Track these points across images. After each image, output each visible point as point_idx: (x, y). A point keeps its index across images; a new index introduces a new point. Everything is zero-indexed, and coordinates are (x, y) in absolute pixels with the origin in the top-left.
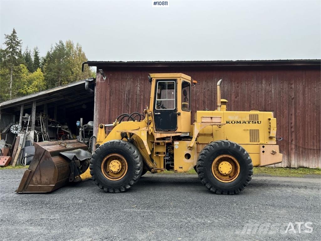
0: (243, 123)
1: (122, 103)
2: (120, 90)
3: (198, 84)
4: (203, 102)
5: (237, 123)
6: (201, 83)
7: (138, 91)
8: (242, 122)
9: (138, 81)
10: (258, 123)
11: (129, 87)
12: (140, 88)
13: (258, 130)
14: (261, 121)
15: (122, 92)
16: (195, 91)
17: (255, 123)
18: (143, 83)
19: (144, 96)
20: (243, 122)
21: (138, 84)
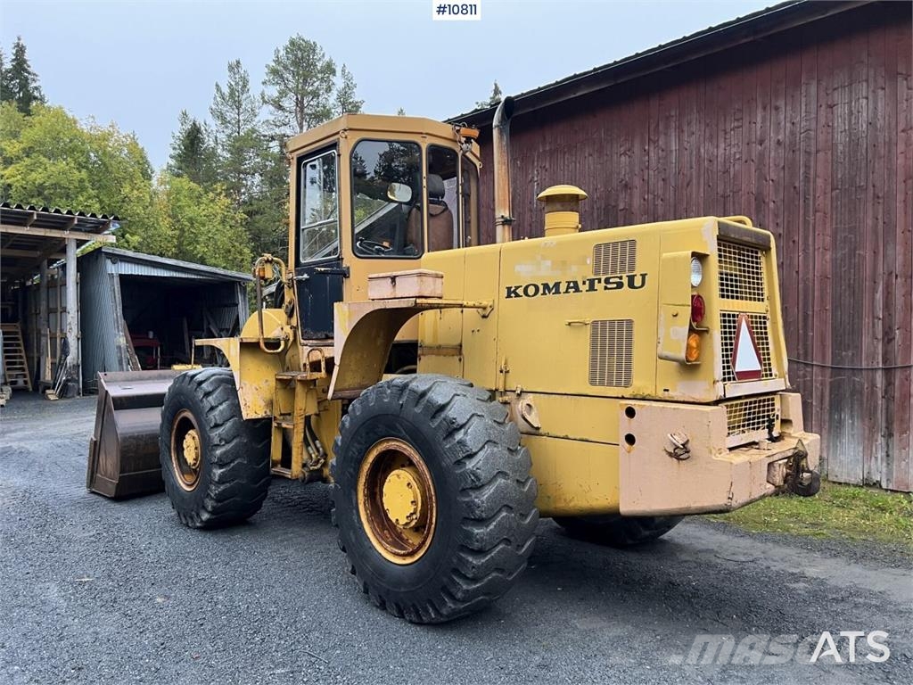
0: (567, 292)
3: (735, 124)
5: (544, 294)
8: (563, 288)
10: (631, 285)
13: (630, 322)
14: (644, 276)
16: (721, 158)
17: (620, 285)
20: (568, 287)
21: (536, 173)
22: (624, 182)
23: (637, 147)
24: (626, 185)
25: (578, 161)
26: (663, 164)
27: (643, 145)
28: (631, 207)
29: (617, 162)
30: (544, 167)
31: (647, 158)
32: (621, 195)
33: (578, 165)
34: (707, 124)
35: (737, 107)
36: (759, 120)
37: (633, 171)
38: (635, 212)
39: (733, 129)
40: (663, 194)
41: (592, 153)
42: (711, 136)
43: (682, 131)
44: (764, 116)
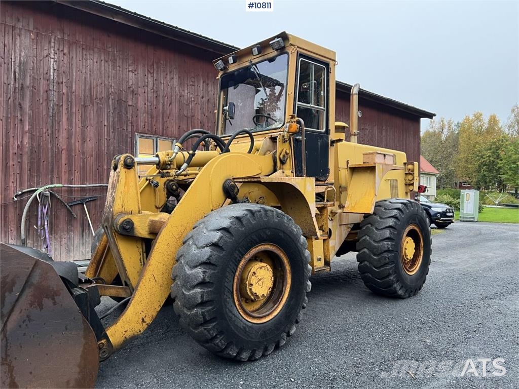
3: (192, 83)
4: (200, 123)
6: (196, 84)
7: (52, 71)
9: (50, 42)
11: (23, 55)
12: (58, 62)
13: (397, 180)
16: (186, 97)
18: (66, 51)
19: (69, 87)
21: (53, 51)
22: (132, 89)
23: (140, 71)
24: (133, 91)
25: (95, 61)
26: (156, 87)
27: (145, 72)
28: (137, 106)
29: (126, 75)
30: (62, 51)
31: (146, 80)
32: (130, 96)
33: (95, 63)
34: (179, 77)
35: (192, 75)
36: (201, 86)
37: (138, 84)
38: (139, 109)
39: (191, 85)
40: (156, 105)
41: (107, 60)
42: (181, 84)
43: (167, 74)
44: (203, 86)
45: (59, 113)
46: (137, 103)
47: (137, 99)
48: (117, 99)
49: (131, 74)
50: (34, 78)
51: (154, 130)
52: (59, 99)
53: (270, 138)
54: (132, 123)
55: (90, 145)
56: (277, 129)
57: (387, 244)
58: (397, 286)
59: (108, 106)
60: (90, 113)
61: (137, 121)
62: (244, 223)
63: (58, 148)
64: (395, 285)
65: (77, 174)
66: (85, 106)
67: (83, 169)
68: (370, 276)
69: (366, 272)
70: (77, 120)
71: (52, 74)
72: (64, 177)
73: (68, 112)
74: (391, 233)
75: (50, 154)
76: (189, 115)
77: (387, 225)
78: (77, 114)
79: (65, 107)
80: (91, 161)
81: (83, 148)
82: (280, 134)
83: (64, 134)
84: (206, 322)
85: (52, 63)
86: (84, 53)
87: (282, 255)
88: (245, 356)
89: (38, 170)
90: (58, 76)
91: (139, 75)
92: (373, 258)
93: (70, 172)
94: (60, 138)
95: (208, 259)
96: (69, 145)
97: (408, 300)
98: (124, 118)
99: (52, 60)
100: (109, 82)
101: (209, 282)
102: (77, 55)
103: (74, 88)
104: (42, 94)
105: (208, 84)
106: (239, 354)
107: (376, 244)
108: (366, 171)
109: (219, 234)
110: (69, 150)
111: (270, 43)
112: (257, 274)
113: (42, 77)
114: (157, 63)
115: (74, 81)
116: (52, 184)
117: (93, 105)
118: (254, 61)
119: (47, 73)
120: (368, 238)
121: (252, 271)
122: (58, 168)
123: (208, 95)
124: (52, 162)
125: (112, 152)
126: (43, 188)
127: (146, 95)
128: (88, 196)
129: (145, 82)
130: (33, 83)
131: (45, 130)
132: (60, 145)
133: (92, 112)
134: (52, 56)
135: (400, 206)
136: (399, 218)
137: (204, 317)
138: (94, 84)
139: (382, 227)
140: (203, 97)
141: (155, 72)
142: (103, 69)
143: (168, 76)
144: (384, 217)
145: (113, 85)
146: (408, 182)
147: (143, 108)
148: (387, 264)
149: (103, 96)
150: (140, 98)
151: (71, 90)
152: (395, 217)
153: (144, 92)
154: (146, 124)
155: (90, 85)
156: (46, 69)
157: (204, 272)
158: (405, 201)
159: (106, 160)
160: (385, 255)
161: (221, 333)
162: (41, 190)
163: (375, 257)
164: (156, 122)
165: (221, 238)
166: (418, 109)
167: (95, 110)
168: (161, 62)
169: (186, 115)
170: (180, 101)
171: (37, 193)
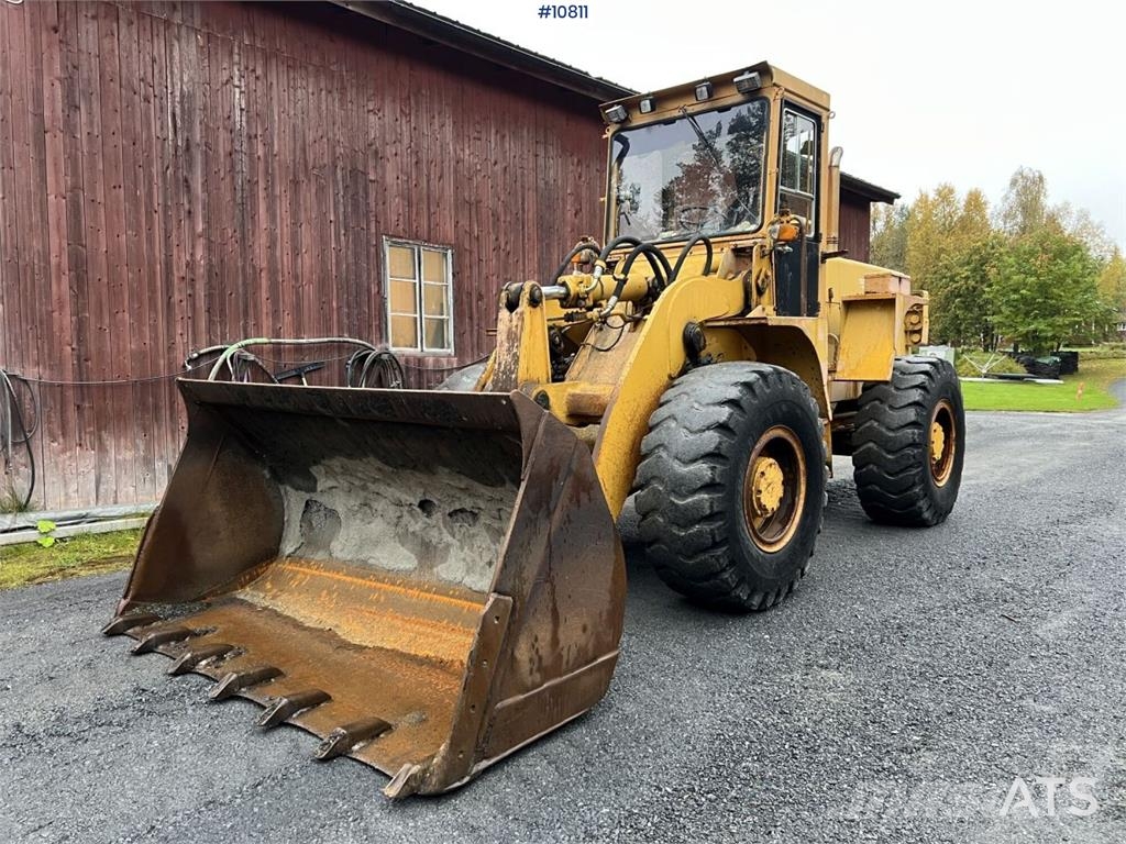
1: (150, 164)
2: (136, 82)
3: (476, 134)
4: (493, 215)
6: (484, 136)
7: (238, 112)
9: (231, 53)
11: (185, 79)
12: (247, 93)
15: (147, 100)
18: (259, 72)
19: (268, 145)
21: (237, 73)
23: (387, 110)
24: (376, 152)
25: (310, 91)
26: (416, 144)
27: (395, 113)
28: (384, 181)
29: (363, 118)
30: (254, 71)
31: (399, 131)
32: (371, 163)
33: (311, 96)
34: (454, 123)
35: (477, 118)
36: (492, 141)
37: (384, 137)
38: (388, 188)
39: (474, 138)
40: (417, 179)
41: (329, 88)
42: (458, 137)
43: (434, 117)
44: (496, 140)
45: (253, 196)
46: (383, 177)
47: (383, 167)
48: (349, 168)
49: (372, 118)
50: (207, 126)
51: (414, 230)
52: (253, 168)
53: (733, 250)
54: (376, 216)
55: (307, 261)
56: (747, 233)
57: (911, 433)
58: (923, 504)
59: (335, 182)
60: (305, 197)
61: (385, 214)
62: (757, 391)
63: (254, 267)
64: (921, 503)
65: (288, 319)
66: (296, 183)
67: (298, 309)
68: (877, 488)
69: (871, 483)
70: (283, 211)
71: (238, 119)
72: (266, 323)
73: (268, 195)
74: (917, 414)
75: (240, 278)
76: (473, 198)
77: (910, 401)
78: (283, 198)
79: (262, 185)
80: (310, 291)
81: (296, 264)
82: (755, 243)
83: (263, 240)
84: (715, 545)
85: (237, 96)
86: (292, 75)
87: (795, 445)
88: (756, 601)
89: (222, 311)
90: (247, 122)
91: (386, 119)
92: (885, 458)
93: (275, 314)
94: (256, 246)
95: (716, 448)
96: (272, 259)
97: (937, 528)
98: (362, 208)
99: (237, 90)
100: (335, 135)
101: (719, 484)
102: (278, 78)
103: (276, 148)
104: (222, 160)
105: (504, 137)
106: (750, 596)
107: (891, 434)
108: (875, 308)
109: (726, 410)
110: (273, 272)
111: (736, 80)
112: (767, 476)
113: (220, 124)
114: (416, 95)
115: (276, 132)
116: (246, 338)
117: (309, 180)
118: (690, 110)
119: (229, 117)
120: (876, 424)
121: (760, 470)
122: (255, 306)
123: (505, 158)
124: (245, 294)
125: (344, 275)
126: (235, 346)
127: (398, 158)
128: (307, 361)
129: (396, 132)
130: (207, 136)
131: (230, 231)
132: (257, 262)
133: (308, 195)
134: (237, 83)
135: (927, 367)
136: (929, 387)
137: (713, 538)
138: (310, 138)
139: (902, 404)
140: (496, 163)
141: (413, 112)
142: (324, 108)
143: (436, 120)
144: (903, 387)
145: (342, 140)
146: (911, 328)
147: (395, 187)
148: (911, 466)
149: (326, 161)
150: (389, 166)
151: (272, 151)
152: (921, 386)
153: (396, 154)
154: (401, 217)
155: (304, 141)
156: (227, 109)
157: (713, 469)
158: (934, 360)
159: (335, 291)
160: (908, 451)
161: (732, 563)
162: (232, 350)
163: (890, 457)
164: (417, 214)
165: (731, 414)
166: (869, 185)
167: (313, 191)
168: (424, 92)
169: (467, 199)
170: (456, 171)
171: (227, 354)
